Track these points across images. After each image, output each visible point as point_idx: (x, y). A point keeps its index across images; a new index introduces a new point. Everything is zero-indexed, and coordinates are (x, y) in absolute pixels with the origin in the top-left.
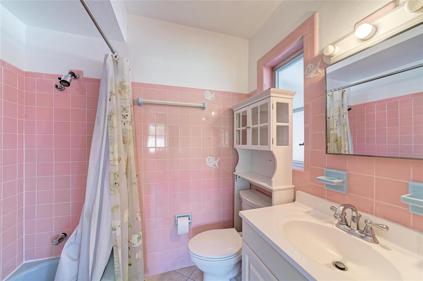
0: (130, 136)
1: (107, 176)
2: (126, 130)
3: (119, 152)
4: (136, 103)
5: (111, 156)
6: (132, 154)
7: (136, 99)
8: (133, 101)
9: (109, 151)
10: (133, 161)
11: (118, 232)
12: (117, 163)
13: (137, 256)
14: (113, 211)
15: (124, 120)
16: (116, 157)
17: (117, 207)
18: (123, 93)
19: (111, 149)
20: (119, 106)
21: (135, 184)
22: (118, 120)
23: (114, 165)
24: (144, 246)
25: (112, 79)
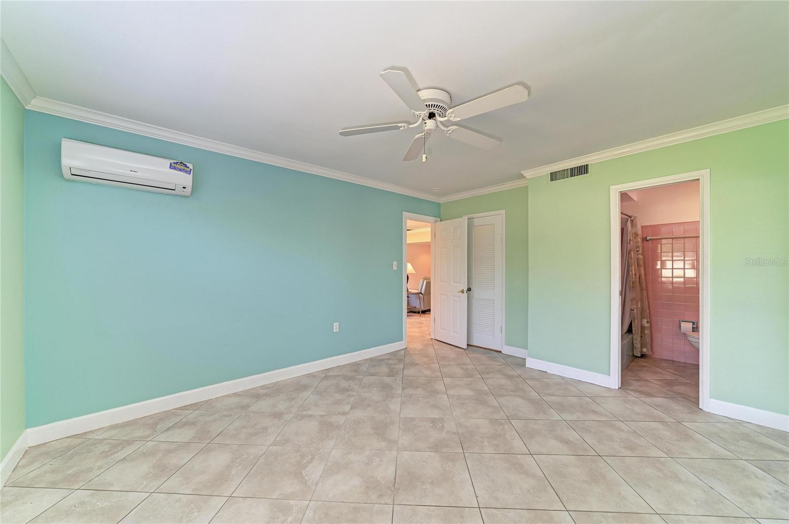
0: (641, 263)
1: (628, 284)
2: (639, 258)
3: (635, 271)
4: (645, 239)
5: (630, 272)
6: (643, 272)
7: (645, 236)
8: (643, 238)
9: (629, 270)
10: (643, 276)
11: (635, 311)
12: (634, 276)
13: (646, 332)
14: (632, 300)
15: (638, 253)
16: (634, 273)
17: (634, 299)
18: (636, 238)
19: (630, 269)
20: (635, 246)
21: (645, 289)
22: (634, 253)
23: (633, 277)
24: (651, 328)
25: (630, 232)
